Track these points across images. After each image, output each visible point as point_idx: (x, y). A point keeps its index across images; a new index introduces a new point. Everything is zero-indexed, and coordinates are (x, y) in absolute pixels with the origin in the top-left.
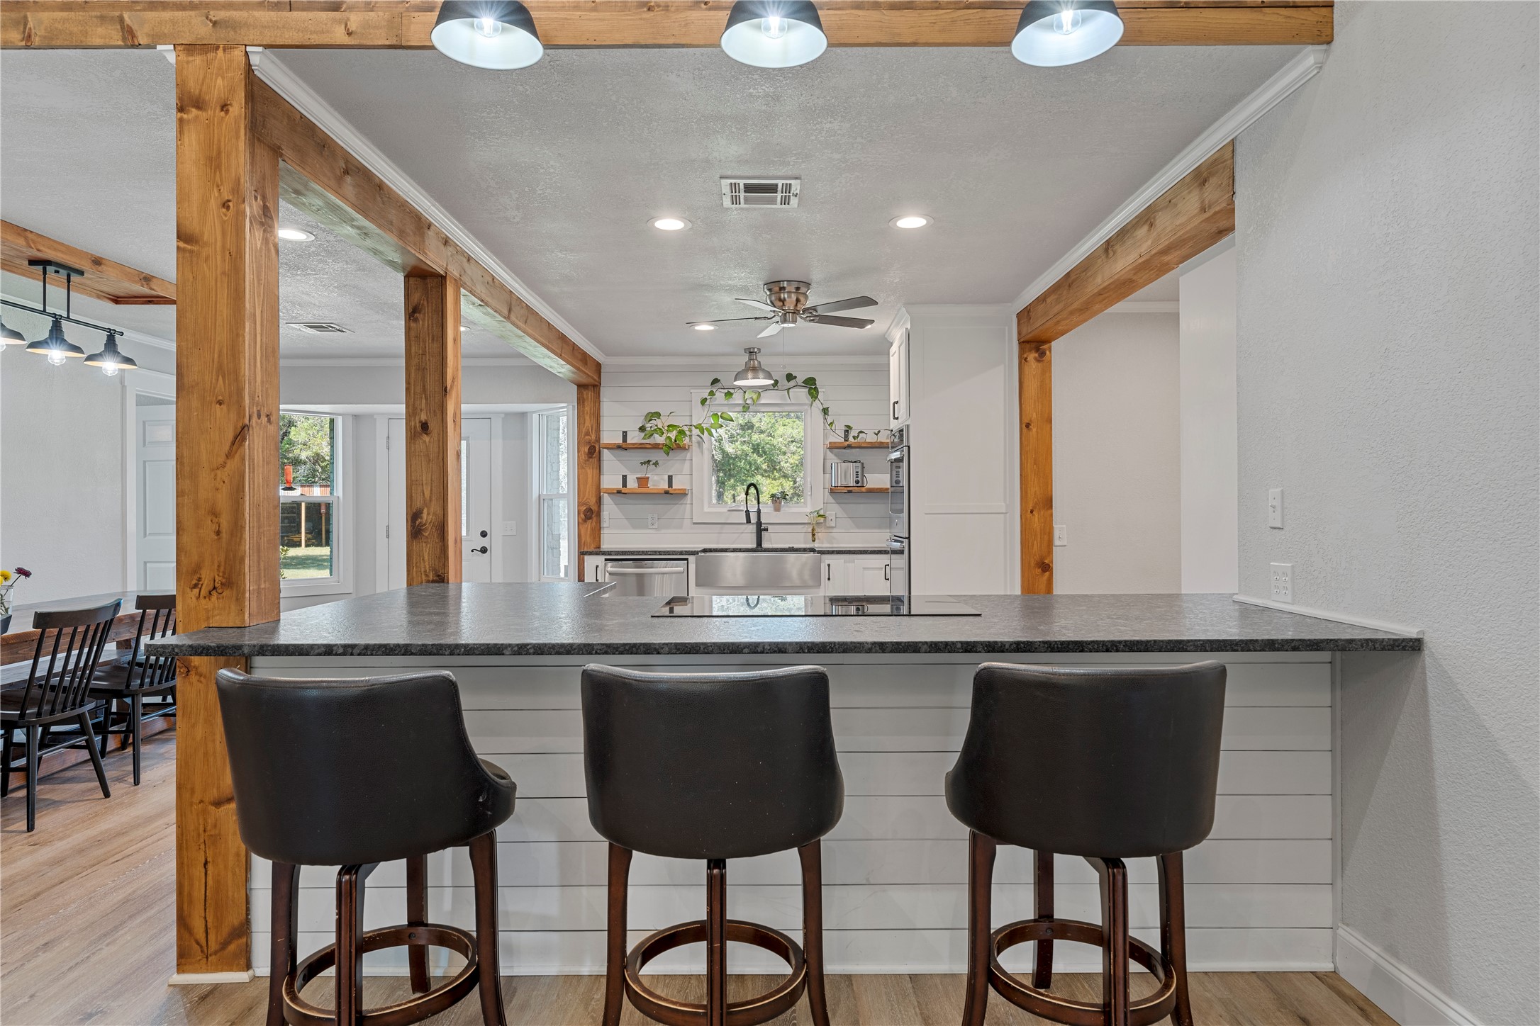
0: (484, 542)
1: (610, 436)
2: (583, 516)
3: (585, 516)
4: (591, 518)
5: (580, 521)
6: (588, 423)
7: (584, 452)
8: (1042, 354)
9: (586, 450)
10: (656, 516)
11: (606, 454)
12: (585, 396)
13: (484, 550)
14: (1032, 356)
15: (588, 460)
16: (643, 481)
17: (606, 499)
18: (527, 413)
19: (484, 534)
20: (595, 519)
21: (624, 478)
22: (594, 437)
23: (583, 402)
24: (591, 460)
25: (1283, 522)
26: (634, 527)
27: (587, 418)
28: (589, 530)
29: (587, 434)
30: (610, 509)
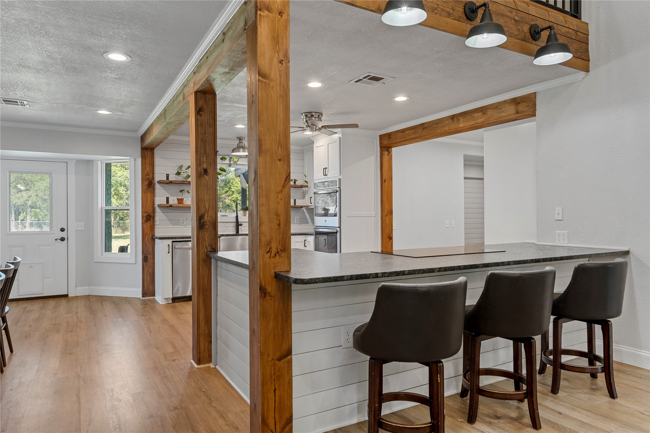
0: (63, 234)
1: (159, 176)
2: (145, 219)
3: (146, 218)
4: (149, 220)
5: (144, 221)
6: (148, 169)
7: (146, 184)
8: (389, 152)
9: (147, 183)
10: (184, 218)
11: (158, 186)
12: (146, 154)
13: (62, 239)
14: (386, 153)
15: (148, 189)
16: (180, 201)
17: (158, 210)
18: (93, 160)
19: (62, 230)
20: (152, 220)
21: (168, 199)
22: (151, 176)
23: (145, 157)
24: (150, 189)
25: (563, 218)
26: (173, 224)
27: (148, 166)
28: (149, 226)
29: (147, 174)
30: (159, 215)
